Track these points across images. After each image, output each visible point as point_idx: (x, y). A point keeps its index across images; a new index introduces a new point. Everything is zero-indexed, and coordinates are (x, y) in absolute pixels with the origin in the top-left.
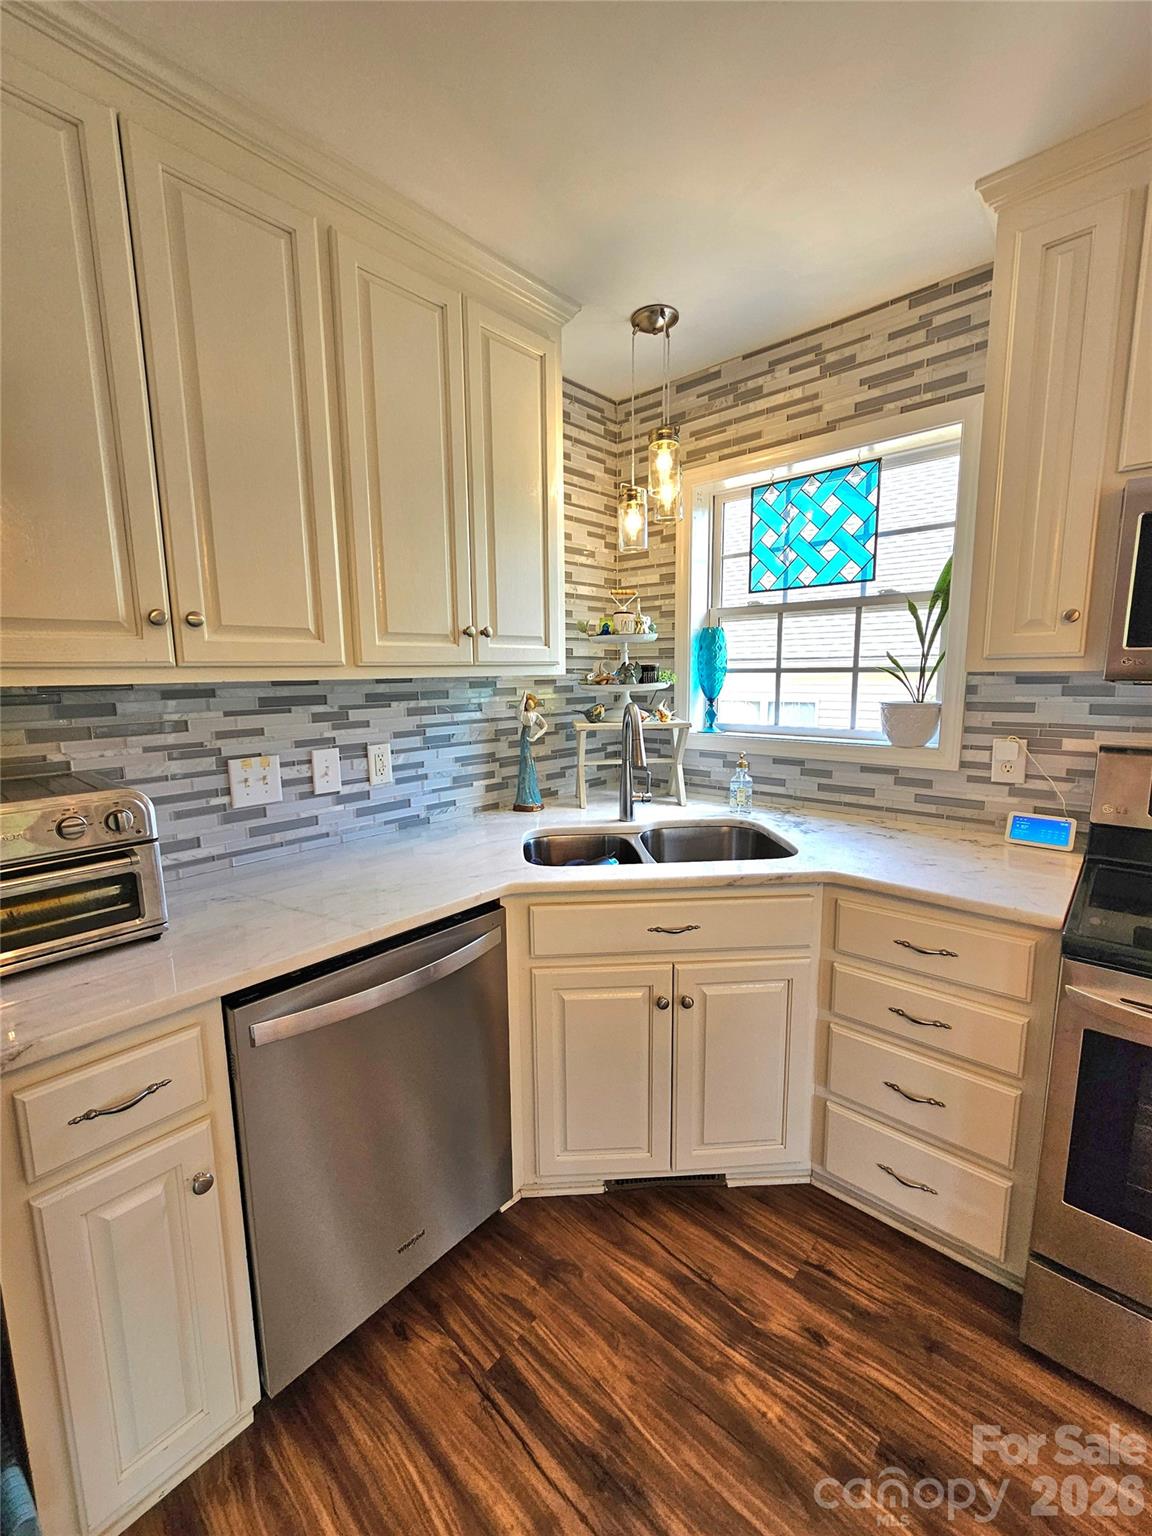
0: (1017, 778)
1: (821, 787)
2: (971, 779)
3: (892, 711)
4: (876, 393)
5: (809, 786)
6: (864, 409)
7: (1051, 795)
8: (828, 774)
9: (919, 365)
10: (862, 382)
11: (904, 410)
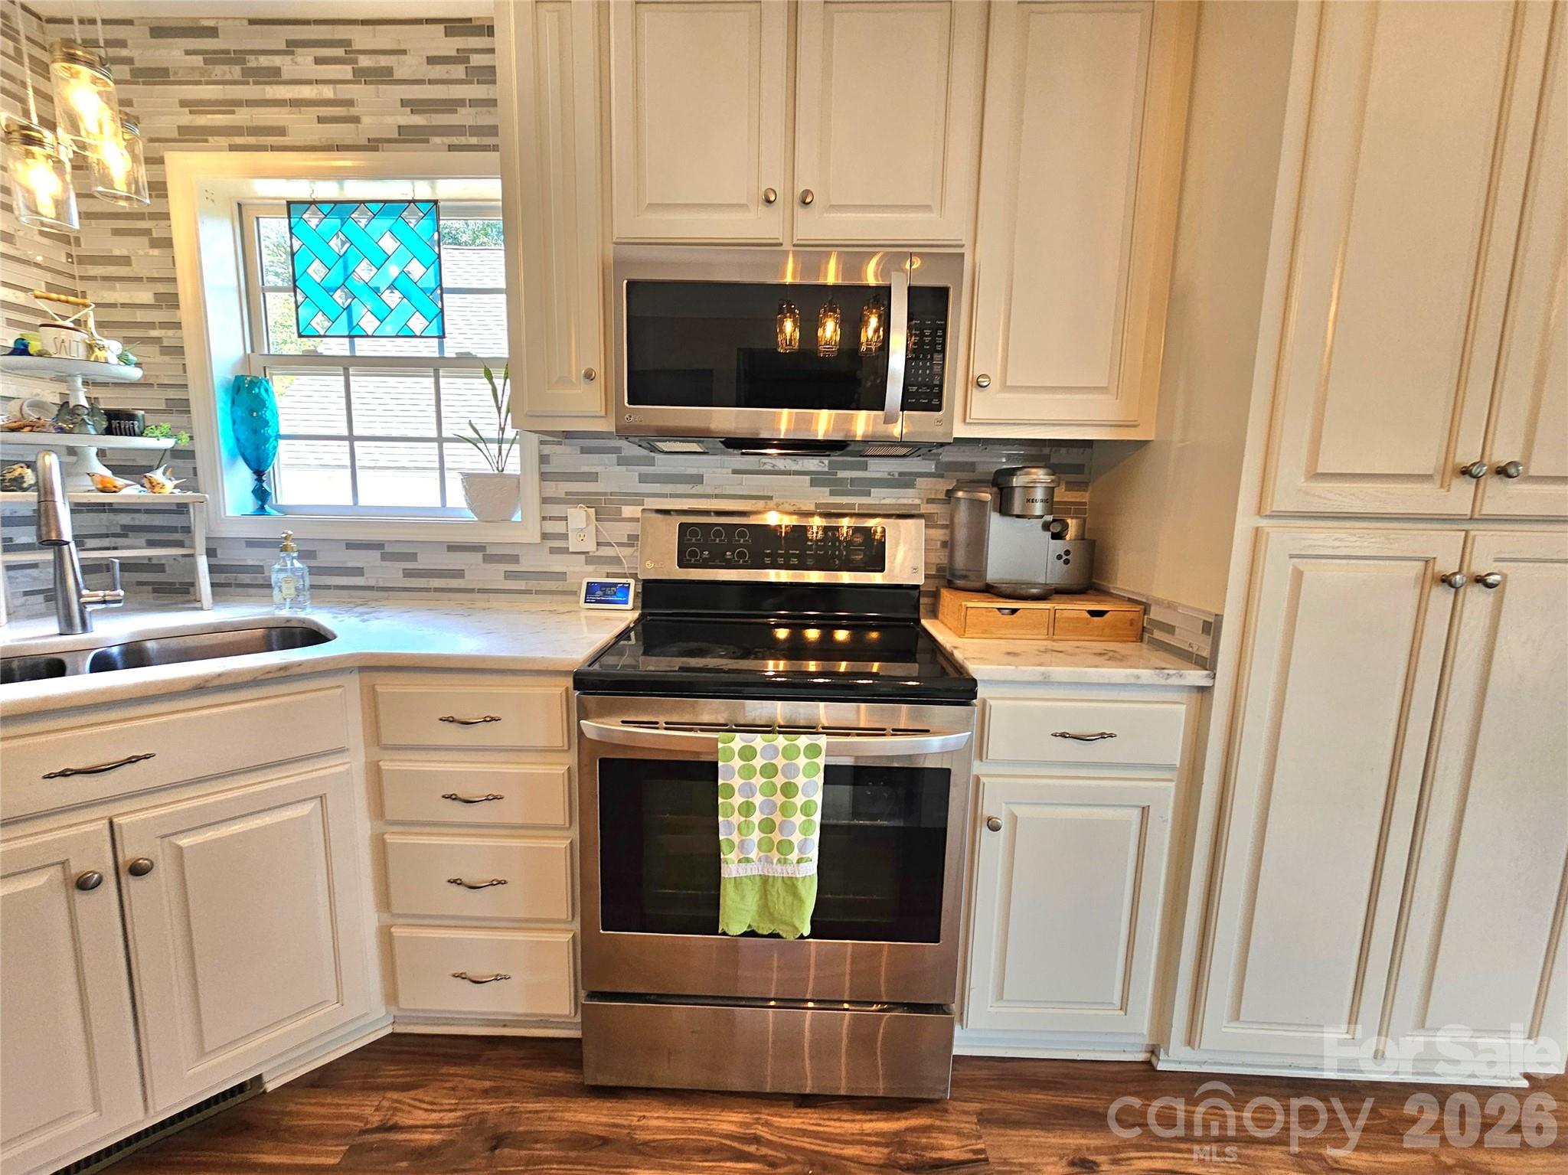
0: (590, 546)
1: (408, 574)
2: (553, 551)
3: (472, 481)
4: (419, 120)
5: (392, 573)
6: (408, 136)
7: (617, 560)
8: (412, 557)
9: (461, 103)
10: (404, 103)
11: (451, 148)
